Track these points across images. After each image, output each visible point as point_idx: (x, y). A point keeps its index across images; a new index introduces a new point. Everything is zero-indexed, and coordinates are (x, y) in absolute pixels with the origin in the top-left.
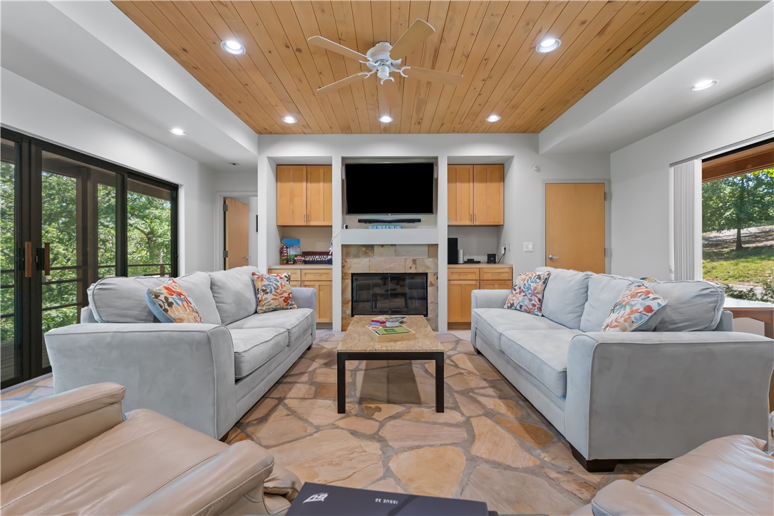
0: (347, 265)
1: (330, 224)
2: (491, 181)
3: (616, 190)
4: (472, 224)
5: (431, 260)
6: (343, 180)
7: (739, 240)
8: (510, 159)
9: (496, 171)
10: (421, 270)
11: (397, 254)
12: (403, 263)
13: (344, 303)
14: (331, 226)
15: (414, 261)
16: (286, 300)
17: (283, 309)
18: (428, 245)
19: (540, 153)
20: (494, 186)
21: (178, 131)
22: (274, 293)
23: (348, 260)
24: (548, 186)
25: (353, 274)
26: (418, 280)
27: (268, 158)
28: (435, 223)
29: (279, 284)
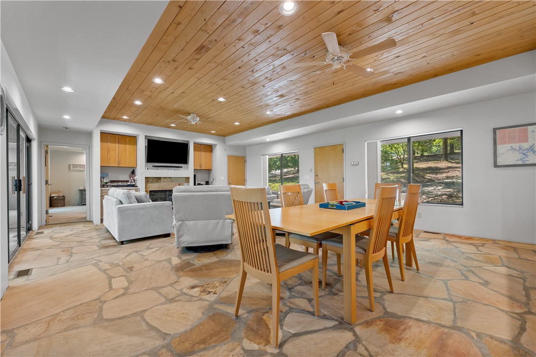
0: (148, 187)
2: (207, 152)
3: (248, 159)
4: (200, 169)
5: (187, 184)
6: (146, 146)
7: (281, 175)
8: (216, 145)
9: (210, 148)
11: (172, 181)
14: (136, 167)
18: (186, 178)
19: (226, 144)
20: (208, 154)
23: (148, 185)
24: (229, 157)
25: (150, 191)
28: (188, 168)
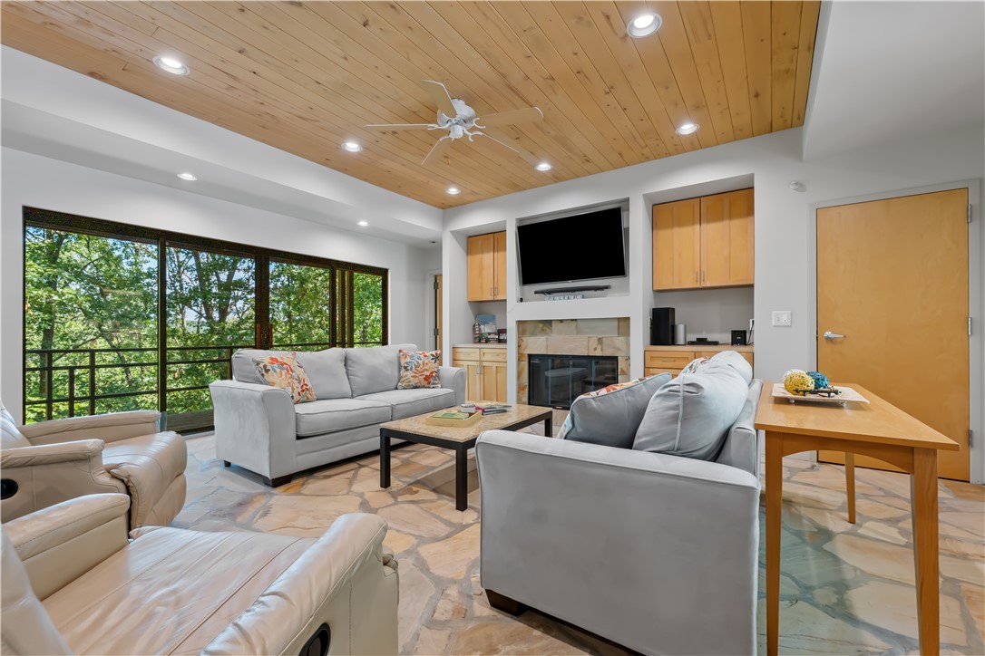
0: (524, 345)
1: (504, 298)
4: (698, 286)
5: (622, 338)
6: (517, 246)
10: (608, 353)
11: (578, 331)
12: (586, 343)
13: (520, 388)
14: (505, 300)
15: (600, 341)
16: (427, 378)
17: (423, 387)
18: (619, 319)
19: (803, 159)
20: (737, 224)
21: (363, 223)
22: (414, 370)
23: (524, 339)
25: (530, 356)
26: (608, 366)
27: (452, 232)
29: (421, 362)
